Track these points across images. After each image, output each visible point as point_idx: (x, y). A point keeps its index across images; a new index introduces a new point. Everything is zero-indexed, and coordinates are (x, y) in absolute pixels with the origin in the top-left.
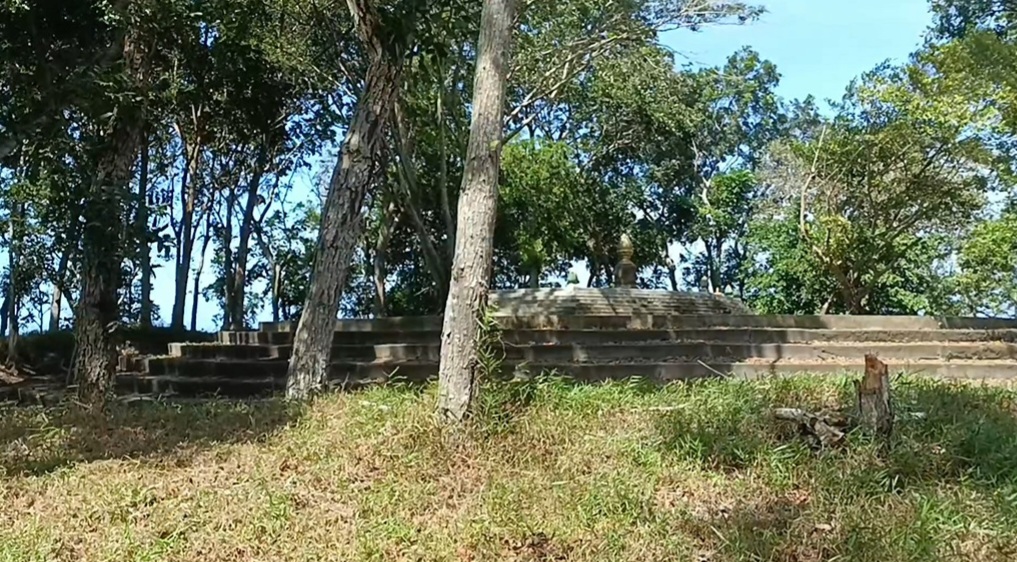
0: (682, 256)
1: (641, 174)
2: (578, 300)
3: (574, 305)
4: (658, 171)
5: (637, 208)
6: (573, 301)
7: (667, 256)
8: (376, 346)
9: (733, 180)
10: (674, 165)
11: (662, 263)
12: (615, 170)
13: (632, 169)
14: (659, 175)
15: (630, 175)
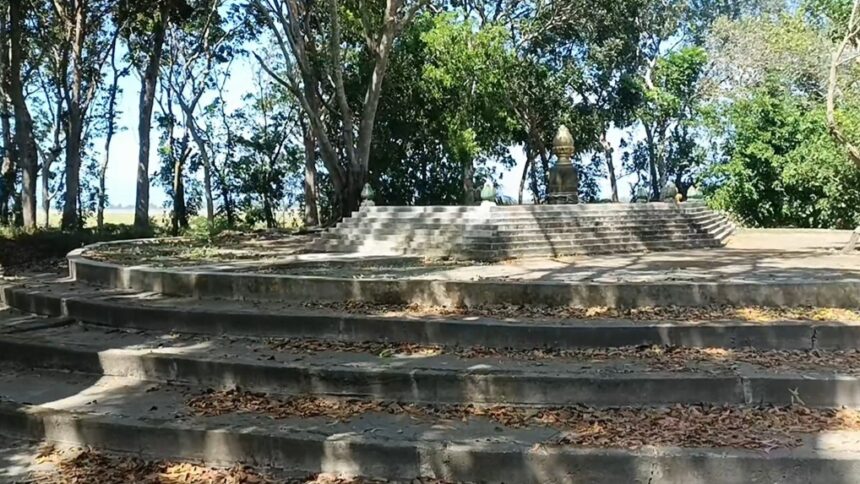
0: (622, 141)
1: (580, 56)
2: (496, 227)
3: (488, 234)
4: (600, 52)
5: (576, 93)
6: (487, 227)
7: (604, 139)
8: (101, 354)
9: (684, 60)
10: (617, 45)
11: (600, 149)
12: (552, 52)
13: (570, 51)
14: (600, 56)
15: (568, 58)
